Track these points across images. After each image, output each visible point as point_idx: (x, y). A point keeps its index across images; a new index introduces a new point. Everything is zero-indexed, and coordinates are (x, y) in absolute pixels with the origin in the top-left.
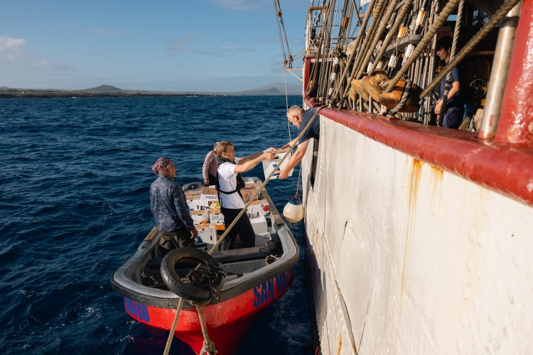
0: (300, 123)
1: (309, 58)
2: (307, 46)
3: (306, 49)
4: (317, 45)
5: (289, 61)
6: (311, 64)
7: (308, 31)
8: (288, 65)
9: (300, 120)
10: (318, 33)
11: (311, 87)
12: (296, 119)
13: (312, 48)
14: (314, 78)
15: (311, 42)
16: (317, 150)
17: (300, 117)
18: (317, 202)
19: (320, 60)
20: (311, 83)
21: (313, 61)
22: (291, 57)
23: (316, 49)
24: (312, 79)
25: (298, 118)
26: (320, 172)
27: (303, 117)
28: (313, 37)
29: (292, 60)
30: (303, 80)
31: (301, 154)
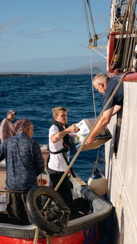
0: (105, 90)
1: (114, 34)
2: (112, 23)
3: (111, 27)
4: (122, 22)
5: (94, 40)
6: (116, 40)
7: (113, 10)
8: (93, 44)
9: (105, 88)
10: (122, 12)
11: (115, 61)
12: (101, 86)
13: (117, 25)
14: (119, 52)
15: (116, 20)
16: (121, 118)
17: (105, 85)
18: (120, 168)
19: (125, 36)
20: (116, 57)
21: (118, 37)
22: (96, 36)
23: (121, 26)
24: (116, 53)
25: (103, 86)
26: (124, 139)
27: (107, 84)
28: (118, 15)
29: (97, 38)
30: (107, 58)
31: (106, 121)
